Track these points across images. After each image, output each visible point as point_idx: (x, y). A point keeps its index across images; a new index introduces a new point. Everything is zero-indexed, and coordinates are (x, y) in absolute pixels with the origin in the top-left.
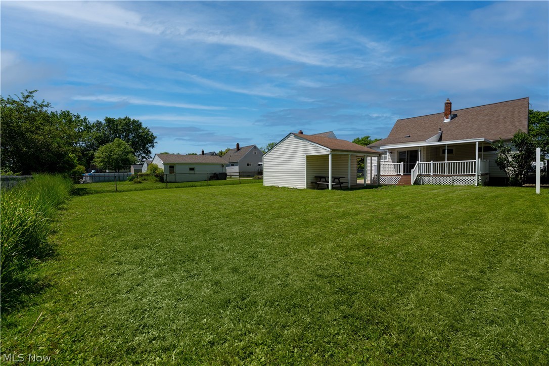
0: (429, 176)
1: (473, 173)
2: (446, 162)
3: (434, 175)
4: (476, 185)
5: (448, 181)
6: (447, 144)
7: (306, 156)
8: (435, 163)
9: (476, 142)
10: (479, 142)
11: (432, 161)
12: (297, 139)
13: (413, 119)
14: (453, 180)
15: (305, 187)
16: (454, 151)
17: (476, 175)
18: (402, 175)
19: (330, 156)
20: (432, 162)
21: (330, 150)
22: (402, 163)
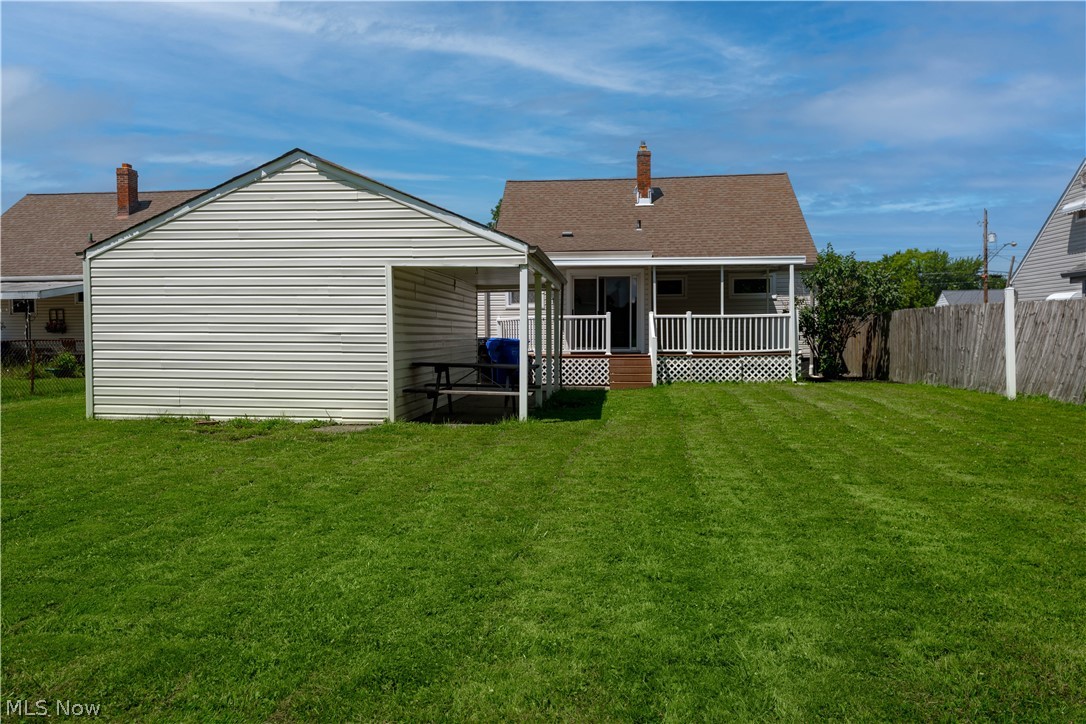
0: (683, 355)
1: (784, 349)
2: (722, 315)
3: (696, 355)
4: (794, 379)
5: (730, 370)
6: (725, 266)
7: (395, 269)
8: (697, 319)
9: (788, 265)
10: (795, 265)
11: (689, 313)
12: (334, 185)
13: (553, 185)
14: (742, 369)
15: (390, 414)
16: (685, 286)
17: (793, 353)
18: (609, 353)
19: (524, 275)
20: (688, 315)
21: (524, 248)
22: (608, 316)
